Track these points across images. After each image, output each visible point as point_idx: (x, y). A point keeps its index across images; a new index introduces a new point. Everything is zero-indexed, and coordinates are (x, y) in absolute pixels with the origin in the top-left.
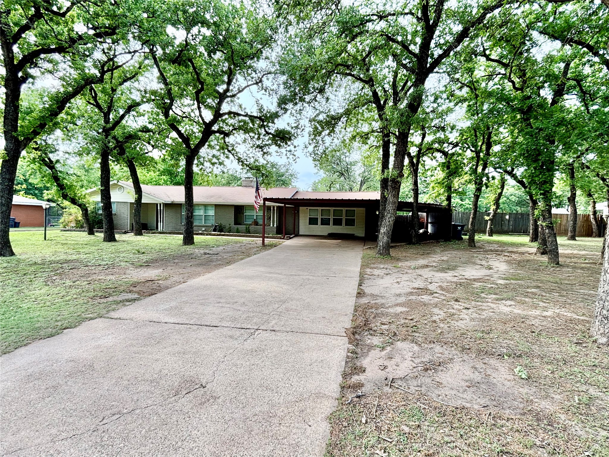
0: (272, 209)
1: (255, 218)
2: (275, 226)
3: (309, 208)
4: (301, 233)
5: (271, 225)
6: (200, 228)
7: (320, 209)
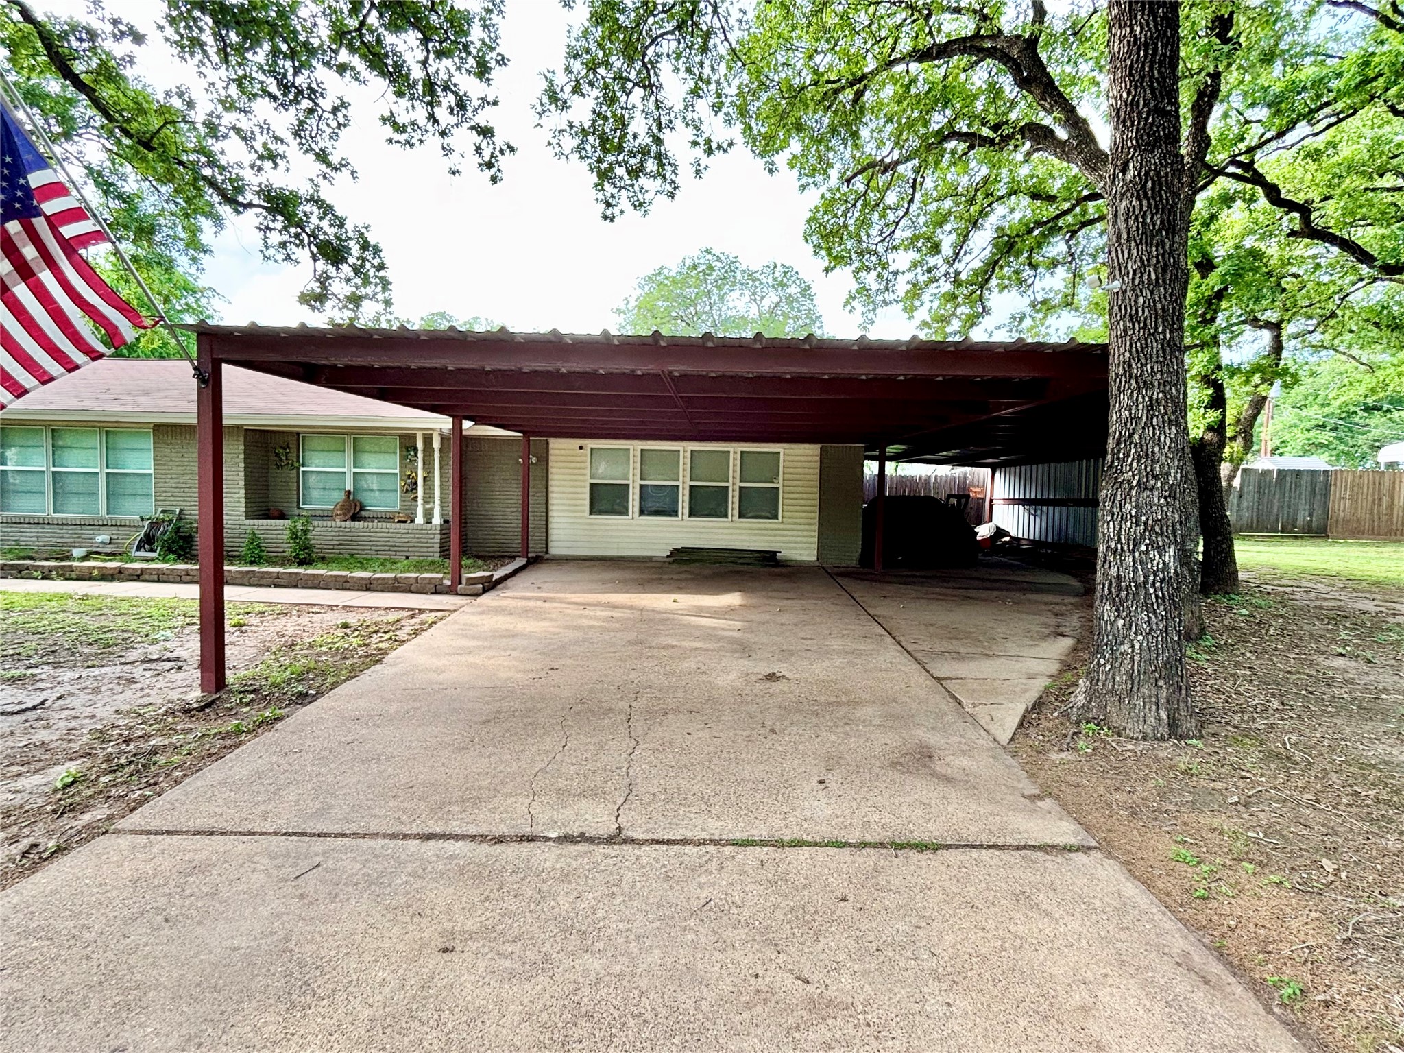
0: (420, 445)
1: (350, 487)
2: (437, 520)
3: (590, 444)
4: (556, 549)
5: (419, 519)
6: (87, 532)
7: (636, 446)
